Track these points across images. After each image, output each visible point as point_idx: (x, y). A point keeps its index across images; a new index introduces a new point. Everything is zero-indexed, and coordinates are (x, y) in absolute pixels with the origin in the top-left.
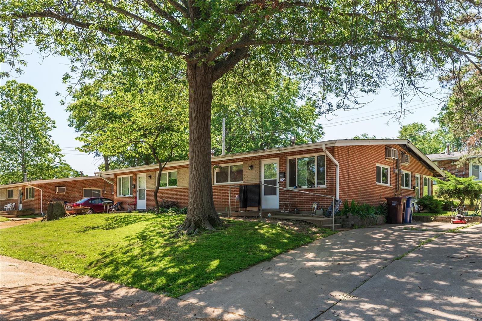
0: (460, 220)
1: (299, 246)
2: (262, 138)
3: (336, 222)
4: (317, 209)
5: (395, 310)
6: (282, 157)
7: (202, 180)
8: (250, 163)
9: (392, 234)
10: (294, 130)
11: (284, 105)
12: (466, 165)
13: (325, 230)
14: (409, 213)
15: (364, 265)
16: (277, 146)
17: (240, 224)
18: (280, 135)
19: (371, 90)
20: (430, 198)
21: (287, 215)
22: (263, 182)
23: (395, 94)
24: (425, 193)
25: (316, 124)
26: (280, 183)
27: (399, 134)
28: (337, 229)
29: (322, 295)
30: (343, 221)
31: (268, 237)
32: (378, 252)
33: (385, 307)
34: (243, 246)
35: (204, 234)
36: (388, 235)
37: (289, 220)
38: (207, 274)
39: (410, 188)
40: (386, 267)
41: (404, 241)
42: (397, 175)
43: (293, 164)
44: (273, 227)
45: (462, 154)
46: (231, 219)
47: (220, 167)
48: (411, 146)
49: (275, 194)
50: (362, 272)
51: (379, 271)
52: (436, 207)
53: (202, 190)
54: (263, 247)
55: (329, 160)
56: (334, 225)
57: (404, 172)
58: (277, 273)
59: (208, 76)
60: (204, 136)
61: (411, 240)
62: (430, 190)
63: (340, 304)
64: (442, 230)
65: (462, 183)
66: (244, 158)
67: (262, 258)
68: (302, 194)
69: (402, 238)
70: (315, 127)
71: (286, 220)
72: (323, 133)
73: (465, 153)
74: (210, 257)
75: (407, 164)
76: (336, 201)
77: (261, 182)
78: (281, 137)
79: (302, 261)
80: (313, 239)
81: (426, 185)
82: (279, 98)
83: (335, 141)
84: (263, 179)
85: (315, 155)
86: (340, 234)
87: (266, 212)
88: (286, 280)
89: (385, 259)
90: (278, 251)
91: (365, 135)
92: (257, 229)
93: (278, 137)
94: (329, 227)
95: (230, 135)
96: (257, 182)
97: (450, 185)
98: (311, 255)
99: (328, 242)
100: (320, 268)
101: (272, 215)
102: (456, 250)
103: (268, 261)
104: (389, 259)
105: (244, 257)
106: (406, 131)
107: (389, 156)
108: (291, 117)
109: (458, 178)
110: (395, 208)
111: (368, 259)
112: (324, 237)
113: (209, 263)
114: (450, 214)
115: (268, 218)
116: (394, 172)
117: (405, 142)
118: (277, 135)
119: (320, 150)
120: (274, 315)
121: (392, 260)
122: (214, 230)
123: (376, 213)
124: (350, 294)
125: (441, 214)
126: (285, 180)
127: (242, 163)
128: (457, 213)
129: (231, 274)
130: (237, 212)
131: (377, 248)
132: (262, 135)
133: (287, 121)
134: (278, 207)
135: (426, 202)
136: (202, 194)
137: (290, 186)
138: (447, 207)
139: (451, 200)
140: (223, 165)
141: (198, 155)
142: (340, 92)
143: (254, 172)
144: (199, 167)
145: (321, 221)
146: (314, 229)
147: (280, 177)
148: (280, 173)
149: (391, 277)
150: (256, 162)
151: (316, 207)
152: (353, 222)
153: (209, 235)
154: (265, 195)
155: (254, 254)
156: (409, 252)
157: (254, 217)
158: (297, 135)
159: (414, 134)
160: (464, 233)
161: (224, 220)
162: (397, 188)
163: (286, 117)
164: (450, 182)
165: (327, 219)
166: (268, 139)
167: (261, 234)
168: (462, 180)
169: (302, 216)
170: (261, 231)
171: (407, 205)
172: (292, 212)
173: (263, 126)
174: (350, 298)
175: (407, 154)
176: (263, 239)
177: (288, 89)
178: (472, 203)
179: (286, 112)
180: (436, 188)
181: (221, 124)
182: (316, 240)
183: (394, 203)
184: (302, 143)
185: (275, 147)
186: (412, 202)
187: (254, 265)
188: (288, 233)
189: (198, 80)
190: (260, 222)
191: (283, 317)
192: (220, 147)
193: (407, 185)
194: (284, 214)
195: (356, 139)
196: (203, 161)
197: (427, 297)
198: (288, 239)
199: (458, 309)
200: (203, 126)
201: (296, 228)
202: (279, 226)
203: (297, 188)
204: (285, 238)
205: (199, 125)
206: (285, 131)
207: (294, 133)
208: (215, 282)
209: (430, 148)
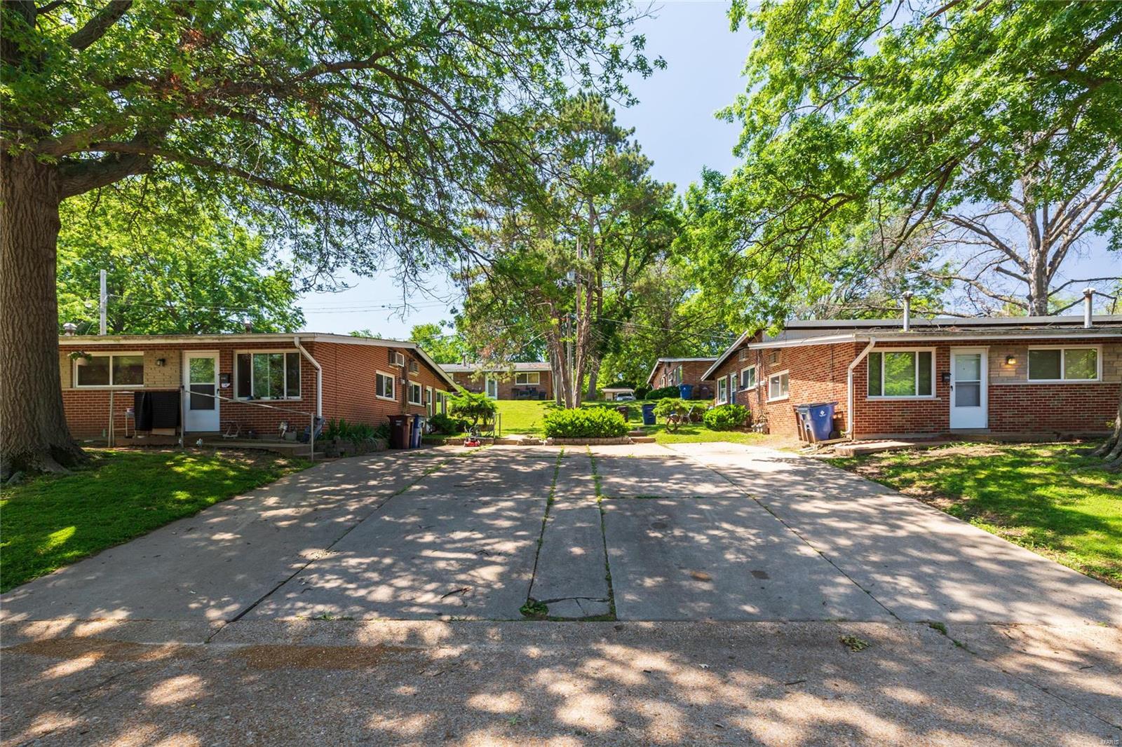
0: (473, 443)
1: (252, 489)
2: (192, 315)
3: (316, 449)
4: (287, 431)
5: (388, 561)
6: (226, 350)
7: (32, 379)
8: (160, 354)
9: (395, 462)
10: (254, 310)
11: (236, 269)
12: (482, 380)
13: (300, 462)
14: (418, 435)
15: (353, 506)
16: (223, 331)
17: (134, 459)
18: (227, 315)
19: (366, 273)
20: (443, 416)
21: (234, 441)
22: (187, 388)
23: (397, 283)
24: (439, 411)
25: (292, 306)
26: (221, 390)
27: (411, 336)
28: (318, 461)
29: (284, 559)
30: (328, 447)
31: (193, 478)
32: (373, 487)
33: (375, 559)
34: (137, 497)
35: (39, 482)
36: (389, 464)
37: (237, 449)
38: (40, 557)
39: (420, 404)
40: (383, 505)
41: (409, 471)
42: (405, 387)
43: (244, 362)
44: (204, 460)
45: (477, 367)
46: (114, 451)
47: (88, 357)
48: (420, 352)
49: (213, 408)
50: (349, 517)
51: (373, 511)
52: (450, 427)
53: (34, 396)
54: (182, 495)
55: (305, 360)
56: (313, 454)
57: (413, 383)
58: (207, 535)
59: (46, 184)
60: (36, 295)
61: (417, 469)
62: (444, 406)
63: (312, 566)
64: (453, 455)
65: (475, 400)
66: (146, 345)
67: (177, 514)
68: (262, 408)
69: (406, 467)
70: (290, 311)
71: (231, 449)
72: (304, 322)
73: (480, 366)
74: (50, 524)
75: (416, 374)
76: (317, 419)
77: (183, 387)
78: (230, 318)
79: (256, 511)
80: (278, 476)
81: (439, 401)
82: (226, 255)
83: (314, 335)
84: (187, 384)
85: (285, 351)
86: (323, 466)
87: (191, 438)
88: (221, 544)
89: (382, 495)
90: (211, 500)
91: (367, 332)
92: (170, 466)
93: (225, 317)
94: (305, 458)
95: (122, 301)
96: (175, 387)
97: (462, 402)
98: (272, 501)
99: (303, 480)
100: (286, 518)
101: (204, 441)
102: (464, 478)
103: (189, 517)
104: (387, 495)
105: (136, 516)
106: (419, 332)
107: (393, 362)
108: (249, 290)
109: (471, 394)
110: (400, 429)
111: (359, 497)
112: (297, 471)
113: (46, 535)
114: (463, 435)
115: (197, 447)
116: (400, 384)
117: (414, 347)
118: (223, 314)
119: (291, 345)
120: (193, 606)
121: (390, 496)
122: (66, 471)
123: (375, 436)
124: (328, 549)
125: (455, 435)
126: (231, 386)
127: (141, 353)
128: (470, 434)
129: (103, 549)
130: (130, 437)
131: (373, 483)
132: (192, 311)
133: (242, 294)
134: (218, 429)
135: (439, 422)
136: (32, 406)
137: (240, 395)
138: (461, 428)
139: (465, 418)
140: (94, 354)
141: (20, 329)
142: (325, 266)
143: (169, 370)
144: (23, 353)
145: (292, 449)
146: (282, 462)
147: (221, 382)
148: (221, 375)
149: (387, 519)
150: (173, 354)
151: (285, 428)
152: (343, 449)
153: (51, 482)
154: (192, 408)
155: (161, 508)
156: (413, 484)
157: (168, 447)
158: (260, 318)
159: (428, 336)
160: (475, 456)
161: (94, 453)
162: (404, 403)
163: (240, 288)
164: (463, 399)
165: (303, 445)
166: (204, 319)
167: (178, 474)
168: (475, 396)
169: (262, 442)
170: (180, 469)
171: (415, 425)
172: (244, 436)
173: (195, 296)
174: (329, 555)
175: (416, 361)
176: (183, 482)
177: (243, 245)
178: (485, 423)
179: (239, 279)
180: (449, 404)
181: (98, 278)
182: (282, 476)
183: (399, 423)
184: (269, 330)
185: (219, 332)
186: (421, 421)
187: (159, 527)
188: (233, 468)
189: (19, 184)
190: (179, 453)
191: (212, 603)
192: (95, 321)
193: (417, 400)
194: (228, 440)
195: (355, 336)
196: (35, 341)
197: (429, 538)
198: (233, 478)
199: (459, 545)
200: (35, 274)
201: (249, 462)
202: (218, 460)
203: (252, 398)
204: (227, 478)
205: (22, 272)
206: (237, 310)
207: (253, 313)
208: (59, 571)
209: (447, 356)
